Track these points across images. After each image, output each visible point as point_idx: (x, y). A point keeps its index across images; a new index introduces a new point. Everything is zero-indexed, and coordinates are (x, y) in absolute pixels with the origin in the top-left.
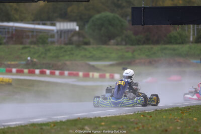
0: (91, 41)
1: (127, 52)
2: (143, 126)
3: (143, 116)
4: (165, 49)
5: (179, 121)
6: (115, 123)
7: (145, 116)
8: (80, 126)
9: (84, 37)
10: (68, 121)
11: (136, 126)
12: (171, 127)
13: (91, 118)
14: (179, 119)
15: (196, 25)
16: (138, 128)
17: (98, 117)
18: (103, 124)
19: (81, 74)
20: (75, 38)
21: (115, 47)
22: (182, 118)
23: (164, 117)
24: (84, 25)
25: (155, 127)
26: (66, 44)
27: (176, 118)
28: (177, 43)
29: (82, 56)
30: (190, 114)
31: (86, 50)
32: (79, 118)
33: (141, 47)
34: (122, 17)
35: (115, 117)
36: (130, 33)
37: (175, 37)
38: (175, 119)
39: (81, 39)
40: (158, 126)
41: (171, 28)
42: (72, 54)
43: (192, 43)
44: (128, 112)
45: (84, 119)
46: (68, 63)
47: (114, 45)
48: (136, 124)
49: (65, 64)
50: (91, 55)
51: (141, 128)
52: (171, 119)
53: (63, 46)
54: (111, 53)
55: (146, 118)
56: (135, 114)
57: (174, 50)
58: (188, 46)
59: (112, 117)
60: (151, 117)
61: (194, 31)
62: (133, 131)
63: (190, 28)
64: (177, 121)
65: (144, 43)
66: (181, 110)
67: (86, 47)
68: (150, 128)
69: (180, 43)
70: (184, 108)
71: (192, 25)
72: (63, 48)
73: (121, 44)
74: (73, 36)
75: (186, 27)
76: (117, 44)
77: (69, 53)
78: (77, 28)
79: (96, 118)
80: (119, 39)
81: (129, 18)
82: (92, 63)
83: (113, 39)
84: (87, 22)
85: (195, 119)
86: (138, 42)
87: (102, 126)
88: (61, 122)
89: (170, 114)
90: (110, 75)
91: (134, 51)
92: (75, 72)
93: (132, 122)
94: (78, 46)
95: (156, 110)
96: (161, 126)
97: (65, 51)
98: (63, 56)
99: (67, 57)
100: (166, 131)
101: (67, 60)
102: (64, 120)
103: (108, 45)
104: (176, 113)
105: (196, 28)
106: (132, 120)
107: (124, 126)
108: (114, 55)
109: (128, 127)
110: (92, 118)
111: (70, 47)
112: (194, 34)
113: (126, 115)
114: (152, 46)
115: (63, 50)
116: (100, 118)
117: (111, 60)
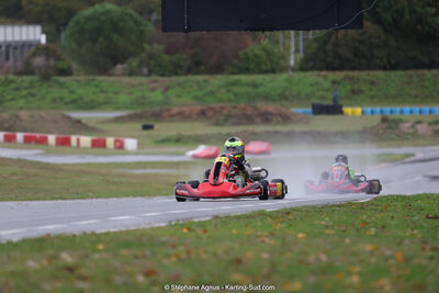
0: (75, 66)
1: (153, 90)
2: (188, 252)
3: (189, 229)
4: (235, 84)
5: (267, 240)
6: (127, 245)
7: (193, 231)
8: (51, 252)
9: (58, 58)
10: (24, 241)
11: (171, 251)
12: (249, 254)
13: (75, 236)
14: (267, 236)
15: (301, 32)
16: (177, 255)
17: (88, 232)
18: (101, 247)
19: (52, 139)
20: (39, 61)
21: (127, 79)
22: (272, 235)
23: (234, 232)
24: (59, 31)
25: (215, 254)
26: (19, 74)
27: (259, 233)
28: (261, 72)
29: (54, 100)
30: (290, 225)
31: (62, 85)
32: (49, 235)
33: (182, 79)
34: (141, 14)
35: (128, 232)
36: (158, 48)
37: (257, 56)
38: (258, 236)
39: (52, 62)
40: (220, 252)
41: (247, 37)
42: (33, 95)
43: (293, 70)
44: (156, 222)
45: (59, 237)
46: (24, 114)
47: (123, 75)
48: (174, 246)
49: (17, 117)
50: (74, 97)
51: (184, 256)
52: (249, 236)
53: (11, 77)
54: (117, 93)
55: (193, 234)
56: (170, 226)
57: (255, 86)
58: (284, 76)
59: (121, 232)
60: (205, 231)
61: (297, 45)
62: (165, 262)
63: (290, 38)
64: (263, 242)
65: (189, 71)
66: (271, 217)
67: (62, 79)
68: (204, 256)
69: (266, 72)
70: (278, 211)
71: (292, 32)
72: (12, 81)
73: (140, 74)
74: (34, 55)
75: (280, 35)
76: (131, 74)
77: (24, 93)
78: (43, 39)
79: (85, 233)
80: (134, 63)
81: (156, 16)
82: (76, 115)
83: (122, 63)
84: (65, 24)
85: (300, 235)
86: (176, 70)
87: (99, 251)
88: (10, 243)
89: (246, 225)
90: (116, 141)
91: (167, 89)
92: (38, 135)
93: (163, 244)
94: (45, 78)
95: (217, 217)
96: (227, 252)
97: (17, 89)
98: (13, 99)
99: (21, 103)
100: (238, 261)
101: (21, 109)
102: (15, 239)
103: (110, 75)
104: (259, 224)
105: (301, 37)
106: (164, 239)
107: (147, 252)
108: (123, 98)
109: (154, 254)
110: (78, 234)
111: (27, 79)
112: (297, 51)
113: (152, 229)
114: (206, 77)
115: (13, 86)
116: (94, 234)
117: (118, 109)
